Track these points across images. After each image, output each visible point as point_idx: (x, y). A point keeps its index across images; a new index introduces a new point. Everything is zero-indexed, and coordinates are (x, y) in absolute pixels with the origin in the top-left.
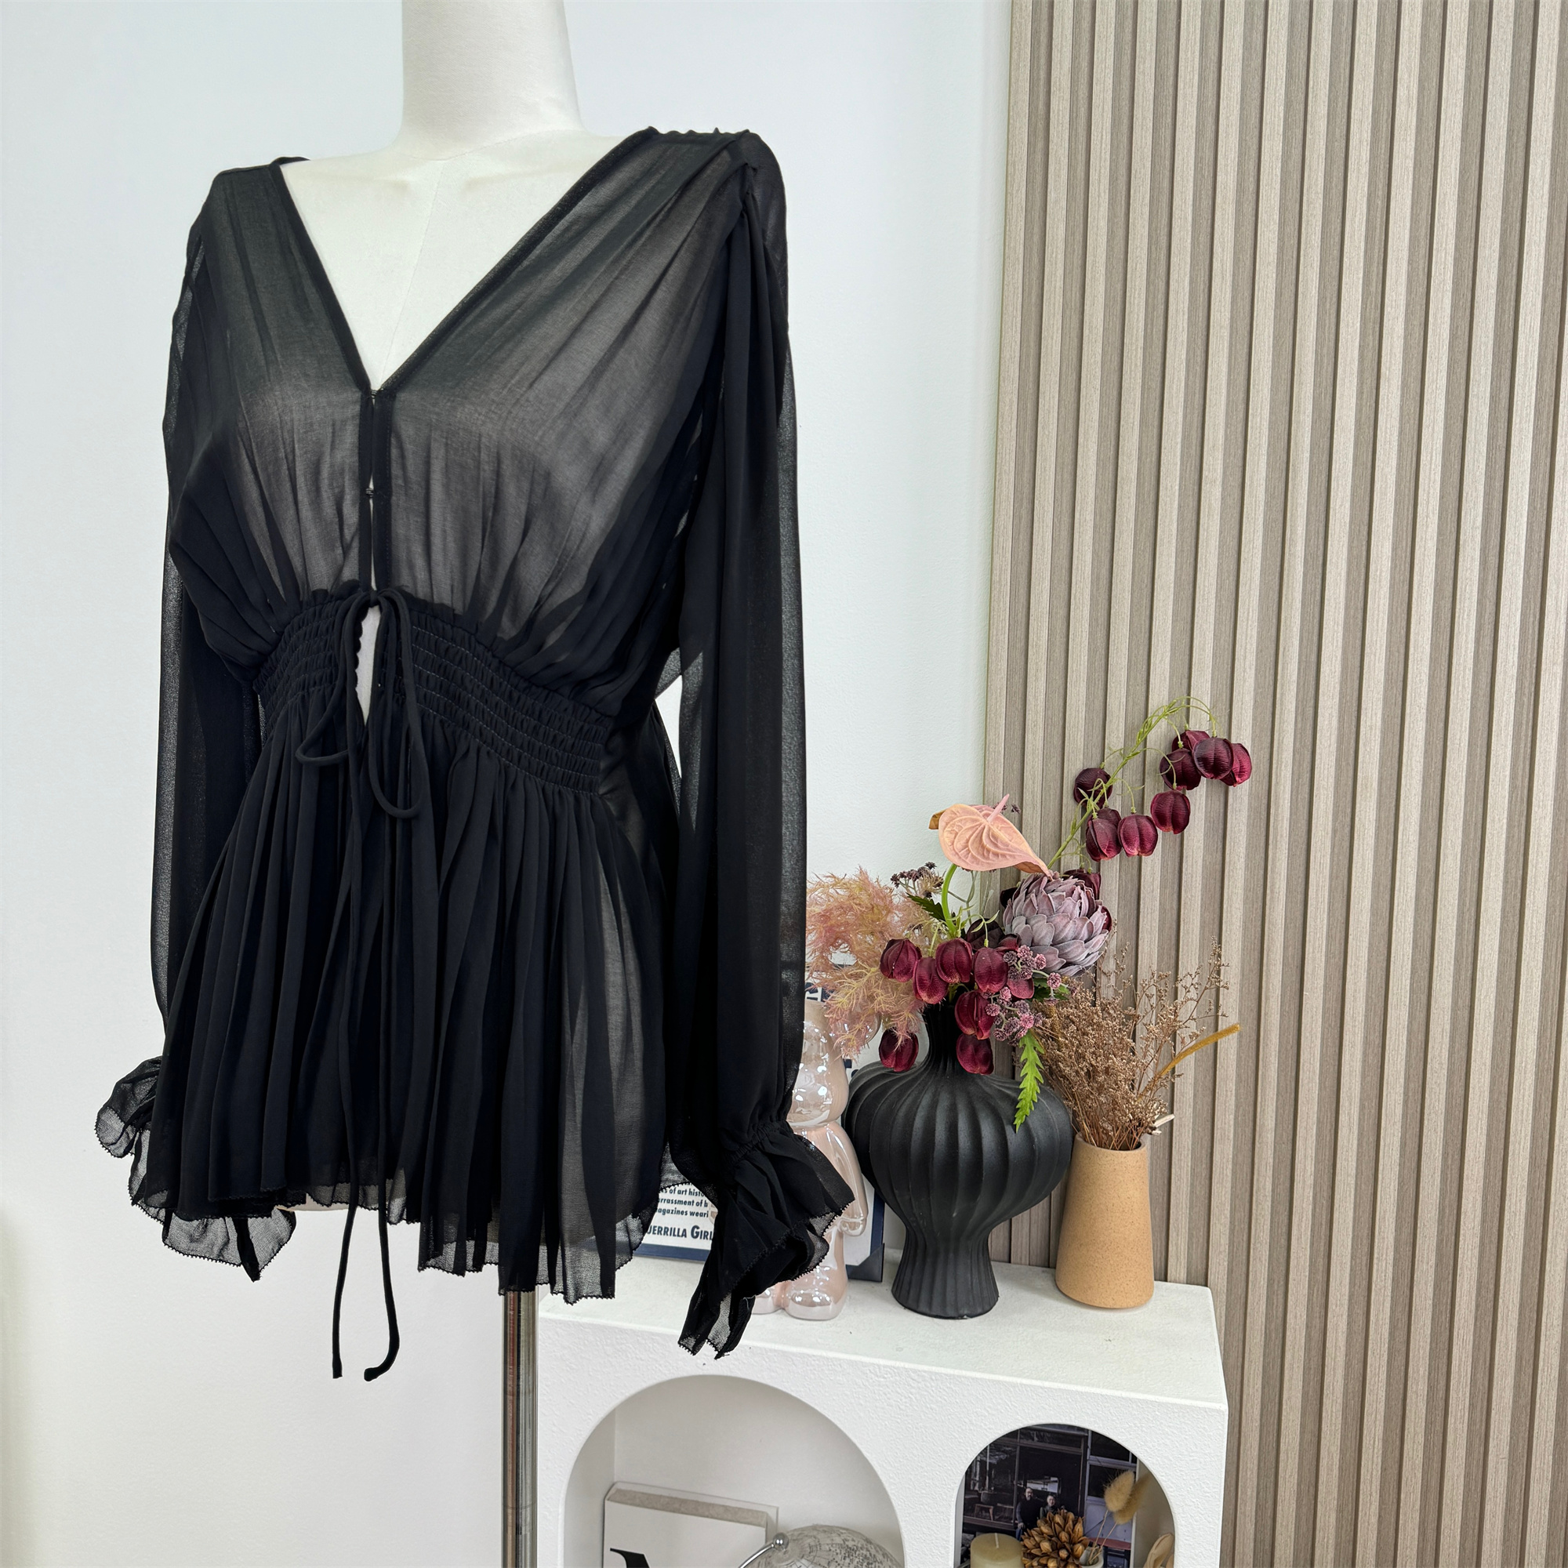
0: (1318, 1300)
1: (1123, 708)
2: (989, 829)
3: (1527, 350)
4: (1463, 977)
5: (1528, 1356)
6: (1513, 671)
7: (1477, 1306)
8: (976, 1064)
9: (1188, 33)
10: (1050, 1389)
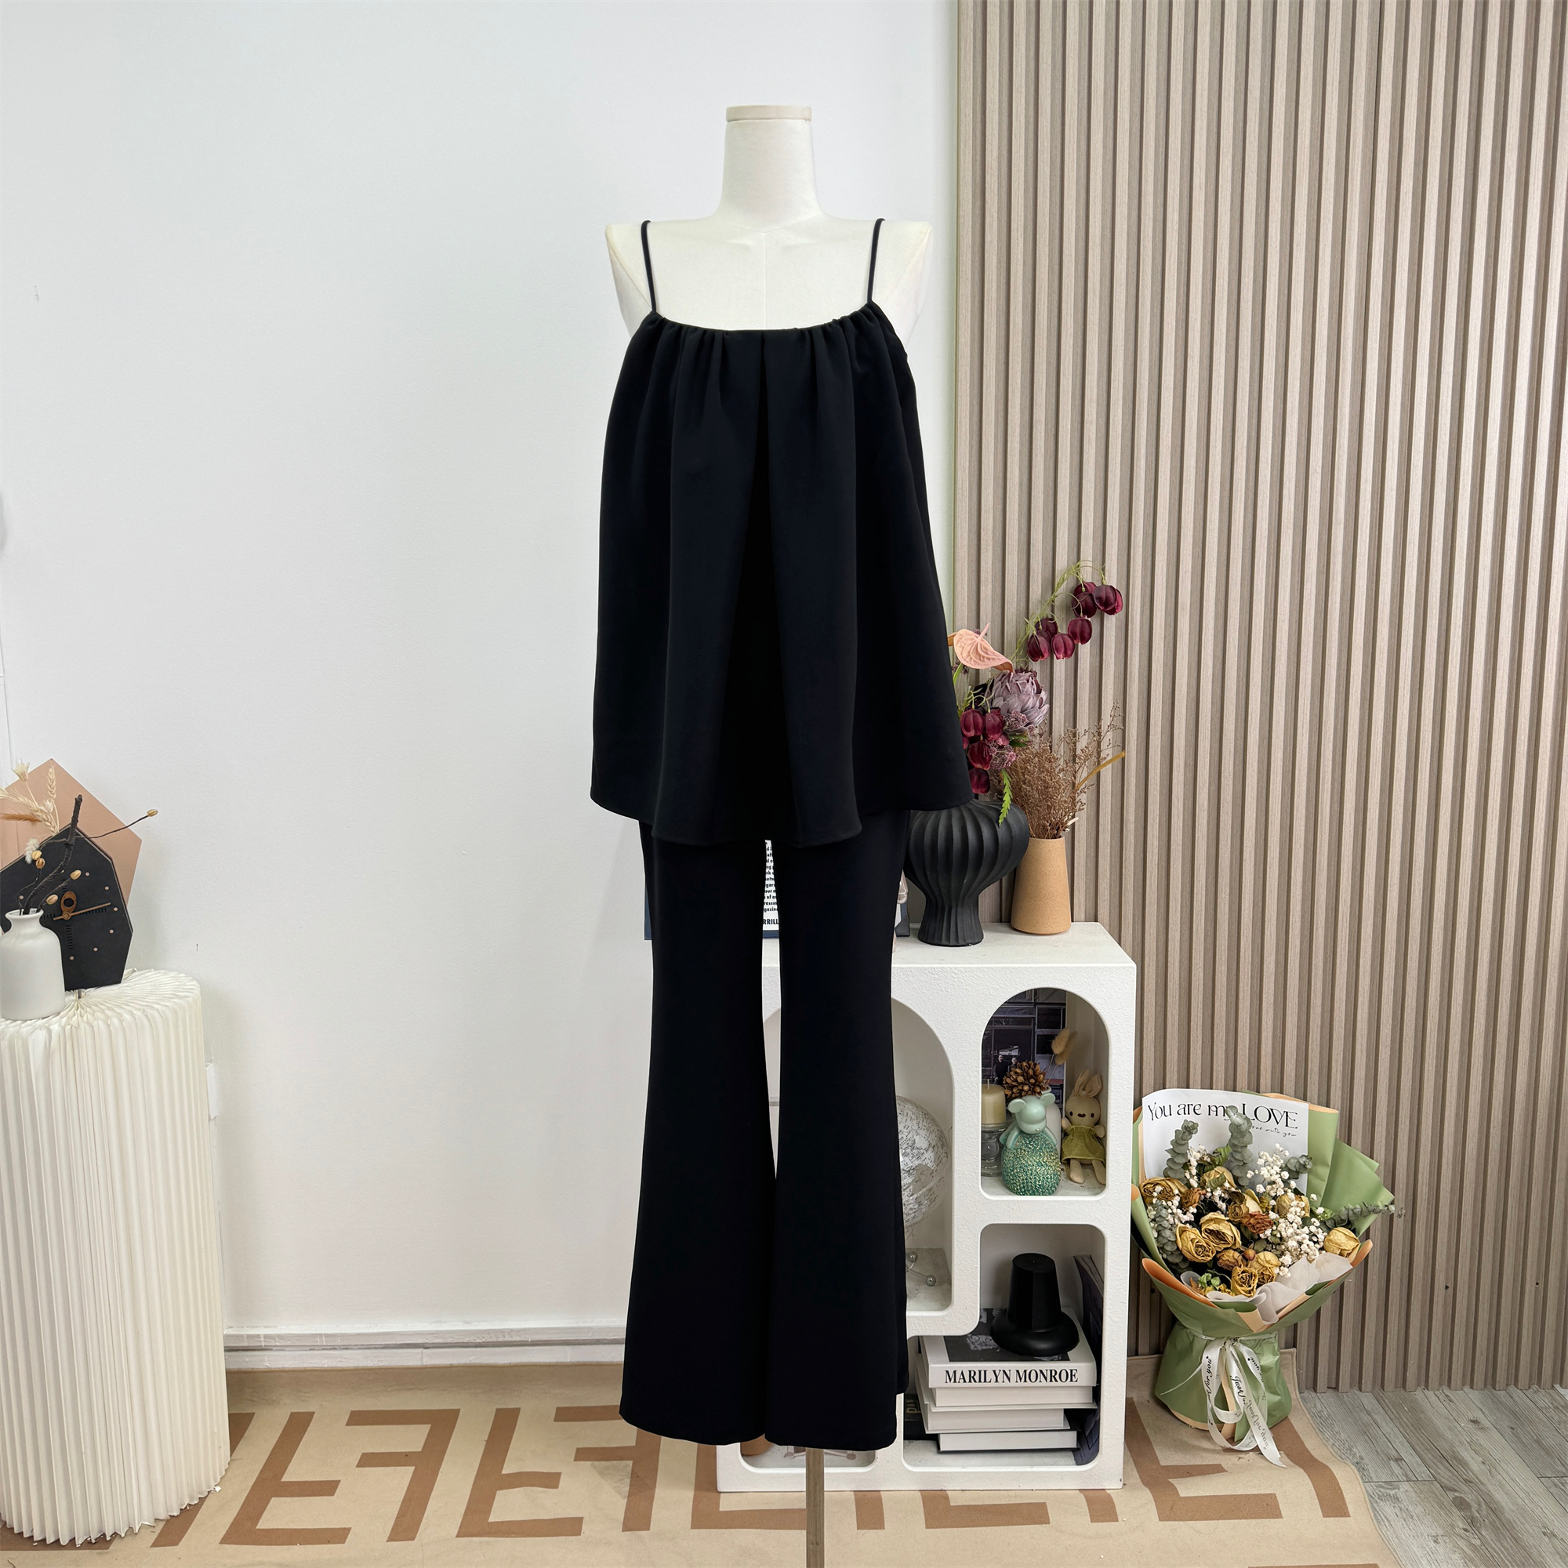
0: (1162, 924)
1: (1040, 567)
2: (981, 644)
3: (1270, 340)
4: (1239, 721)
5: (1282, 943)
6: (1266, 534)
7: (1253, 917)
8: (978, 788)
9: (1069, 136)
10: (1035, 968)
